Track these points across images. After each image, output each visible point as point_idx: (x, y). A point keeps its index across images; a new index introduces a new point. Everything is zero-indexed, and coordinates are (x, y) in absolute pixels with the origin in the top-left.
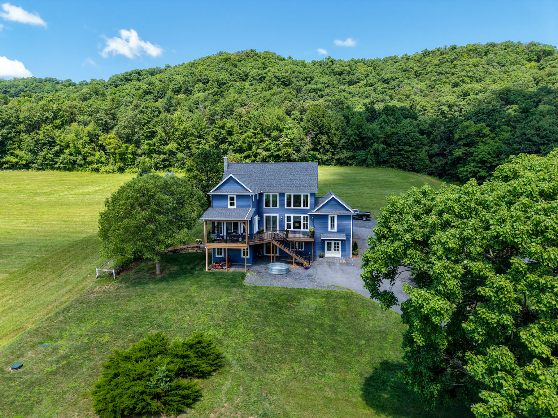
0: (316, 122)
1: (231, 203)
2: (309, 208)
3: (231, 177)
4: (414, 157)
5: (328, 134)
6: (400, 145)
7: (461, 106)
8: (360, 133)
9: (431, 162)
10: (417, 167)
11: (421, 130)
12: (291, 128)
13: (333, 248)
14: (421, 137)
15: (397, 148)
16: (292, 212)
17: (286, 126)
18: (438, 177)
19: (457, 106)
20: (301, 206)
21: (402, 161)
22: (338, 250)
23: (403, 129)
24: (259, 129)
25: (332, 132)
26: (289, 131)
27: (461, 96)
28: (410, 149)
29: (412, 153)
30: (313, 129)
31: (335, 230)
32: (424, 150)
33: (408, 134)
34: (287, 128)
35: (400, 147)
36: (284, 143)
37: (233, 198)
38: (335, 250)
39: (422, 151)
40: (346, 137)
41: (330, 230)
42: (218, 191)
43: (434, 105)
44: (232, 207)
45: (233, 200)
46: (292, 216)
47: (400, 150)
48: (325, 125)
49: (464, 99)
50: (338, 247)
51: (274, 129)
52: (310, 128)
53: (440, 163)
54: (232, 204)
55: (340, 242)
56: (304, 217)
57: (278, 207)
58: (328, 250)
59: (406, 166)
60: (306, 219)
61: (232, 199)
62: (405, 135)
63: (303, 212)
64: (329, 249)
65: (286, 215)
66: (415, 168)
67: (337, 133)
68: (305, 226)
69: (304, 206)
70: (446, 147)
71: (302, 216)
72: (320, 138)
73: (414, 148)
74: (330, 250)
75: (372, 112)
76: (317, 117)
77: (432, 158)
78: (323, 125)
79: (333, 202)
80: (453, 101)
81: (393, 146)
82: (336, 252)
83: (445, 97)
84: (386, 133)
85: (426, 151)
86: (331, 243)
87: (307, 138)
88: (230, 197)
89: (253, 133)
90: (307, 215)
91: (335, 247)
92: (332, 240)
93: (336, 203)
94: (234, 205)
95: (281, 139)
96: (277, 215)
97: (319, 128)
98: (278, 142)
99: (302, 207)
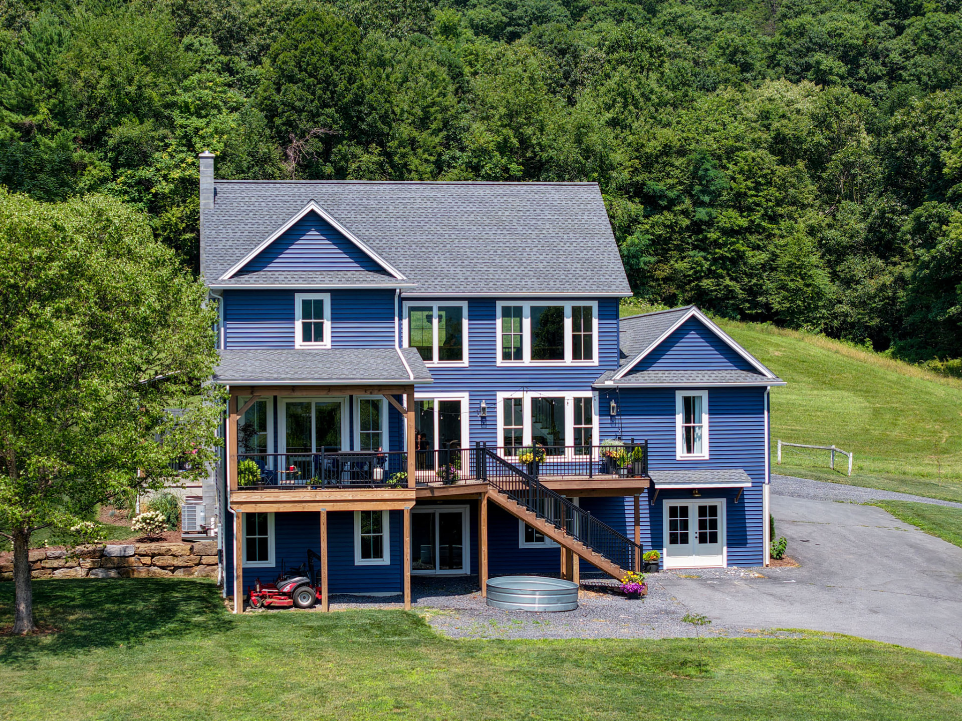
0: (328, 82)
1: (306, 328)
2: (595, 361)
3: (312, 211)
4: (763, 257)
5: (381, 139)
6: (698, 203)
7: (895, 57)
8: (524, 141)
9: (834, 277)
10: (776, 302)
11: (779, 139)
12: (205, 105)
13: (693, 529)
14: (782, 170)
15: (685, 213)
16: (527, 379)
17: (187, 97)
18: (869, 342)
19: (875, 56)
20: (560, 356)
21: (710, 274)
22: (714, 539)
23: (707, 131)
24: (43, 109)
25: (405, 130)
26: (195, 122)
27: (886, 16)
28: (743, 222)
29: (753, 238)
30: (313, 116)
31: (703, 451)
32: (801, 225)
33: (730, 153)
34: (185, 109)
35: (702, 214)
36: (176, 174)
37: (320, 303)
38: (702, 539)
39: (791, 231)
40: (465, 156)
41: (681, 452)
42: (254, 276)
43: (781, 46)
44: (313, 345)
45: (320, 315)
46: (527, 398)
47: (697, 227)
48: (369, 97)
49: (900, 30)
50: (714, 525)
51: (123, 110)
52: (300, 111)
53: (871, 286)
54: (313, 333)
55: (721, 504)
56: (577, 401)
57: (465, 362)
58: (673, 541)
59: (730, 293)
60: (583, 410)
61: (313, 310)
62: (719, 158)
63: (571, 379)
64: (679, 538)
65: (501, 396)
66: (767, 306)
67: (423, 137)
68: (583, 443)
69: (576, 355)
70: (893, 211)
71: (569, 397)
72: (344, 158)
73: (756, 217)
74: (685, 539)
75: (562, 52)
76: (333, 60)
77: (838, 261)
78: (358, 101)
79: (693, 336)
80: (857, 32)
81: (668, 208)
82: (708, 545)
83: (823, 17)
84: (639, 147)
85: (812, 231)
86: (684, 511)
87: (286, 157)
88: (306, 303)
89: (16, 127)
90: (589, 394)
91: (702, 524)
92: (689, 493)
93: (701, 342)
94: (319, 337)
95: (163, 158)
96: (464, 399)
97: (344, 111)
98: (146, 173)
99: (569, 360)
